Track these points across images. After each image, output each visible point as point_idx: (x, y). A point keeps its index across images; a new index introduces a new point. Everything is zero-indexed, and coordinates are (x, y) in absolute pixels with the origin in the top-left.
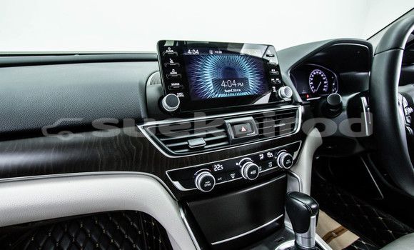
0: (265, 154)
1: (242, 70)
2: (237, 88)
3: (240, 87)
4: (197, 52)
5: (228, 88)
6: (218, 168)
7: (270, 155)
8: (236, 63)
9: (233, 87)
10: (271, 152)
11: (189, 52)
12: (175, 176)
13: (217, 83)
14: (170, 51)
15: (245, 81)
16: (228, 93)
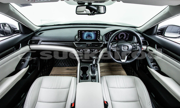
1: (92, 35)
3: (90, 38)
4: (84, 32)
7: (94, 50)
12: (78, 50)
13: (86, 37)
14: (79, 32)
15: (92, 37)
16: (88, 39)
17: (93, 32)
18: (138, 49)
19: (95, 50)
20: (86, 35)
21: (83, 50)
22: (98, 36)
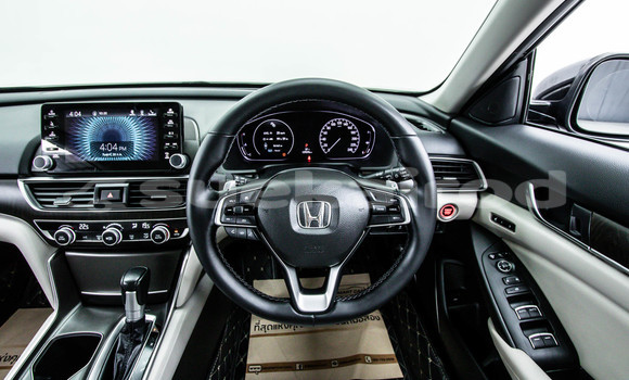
0: (140, 224)
1: (127, 131)
2: (118, 152)
3: (121, 152)
4: (80, 114)
5: (106, 152)
6: (84, 226)
7: (146, 226)
8: (122, 125)
9: (113, 151)
10: (148, 222)
11: (71, 114)
12: (45, 226)
13: (95, 146)
14: (52, 114)
15: (129, 145)
16: (106, 157)
17: (137, 112)
18: (408, 220)
19: (152, 224)
20: (95, 134)
21: (75, 227)
22: (171, 141)
